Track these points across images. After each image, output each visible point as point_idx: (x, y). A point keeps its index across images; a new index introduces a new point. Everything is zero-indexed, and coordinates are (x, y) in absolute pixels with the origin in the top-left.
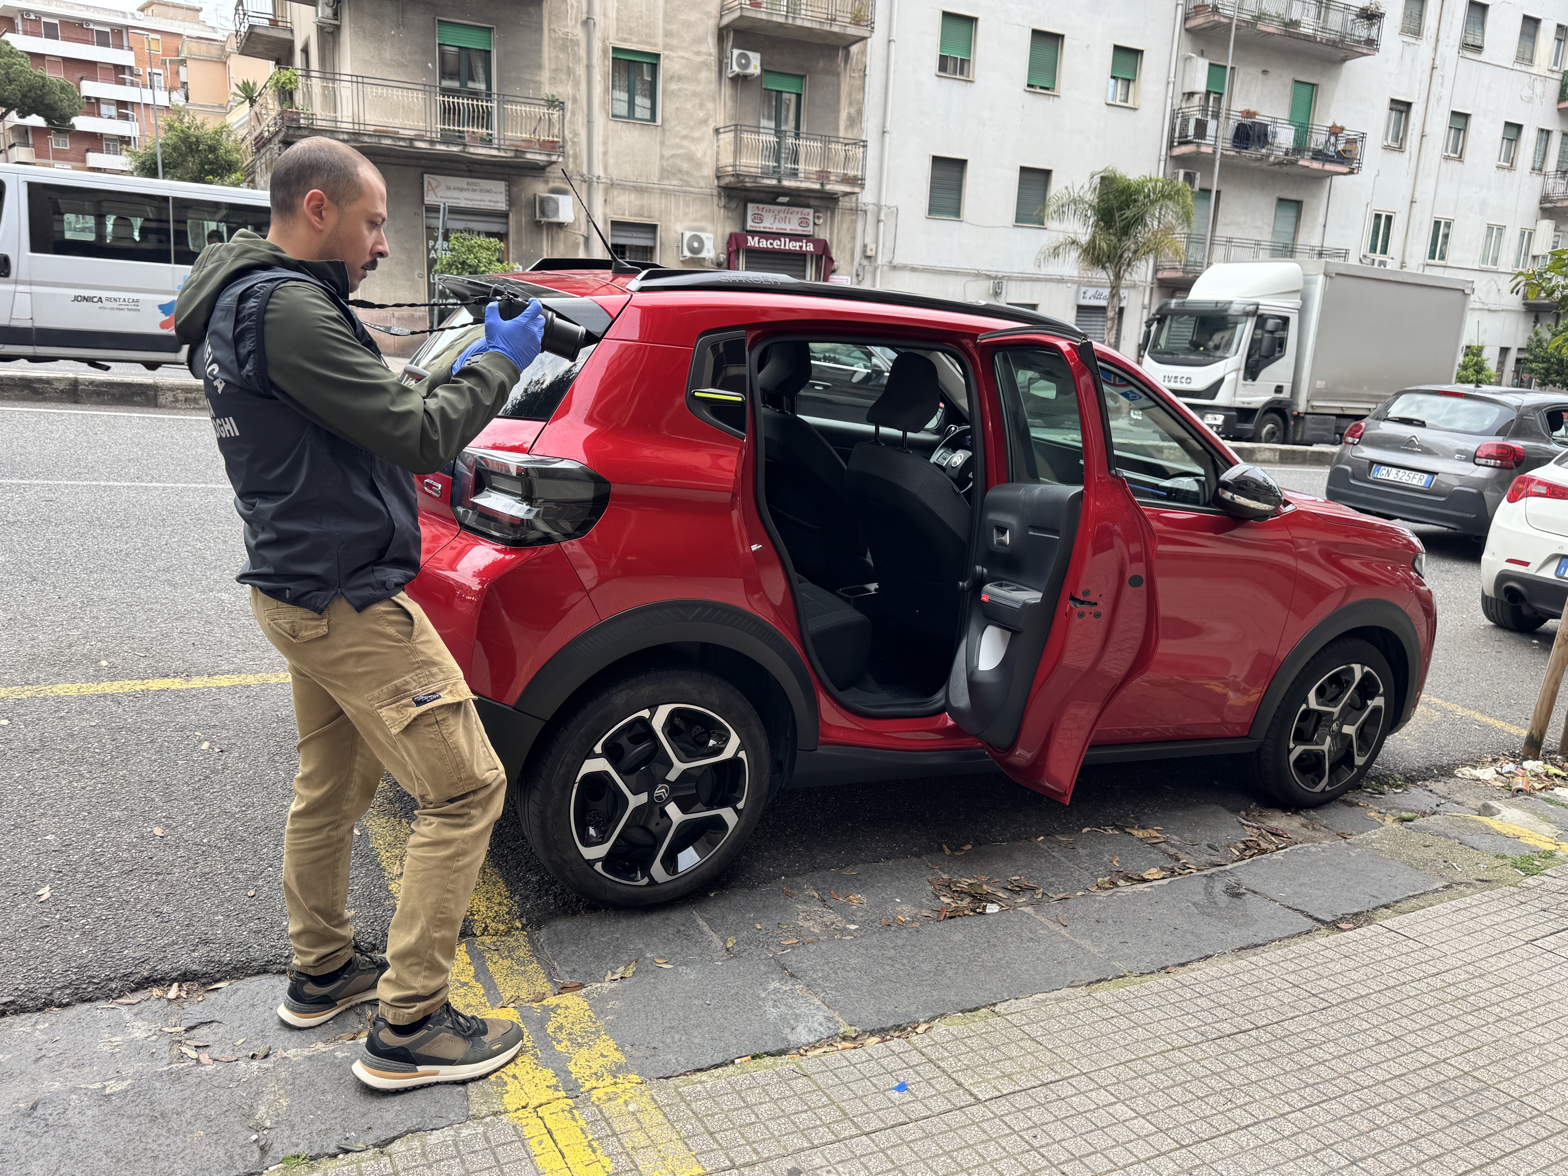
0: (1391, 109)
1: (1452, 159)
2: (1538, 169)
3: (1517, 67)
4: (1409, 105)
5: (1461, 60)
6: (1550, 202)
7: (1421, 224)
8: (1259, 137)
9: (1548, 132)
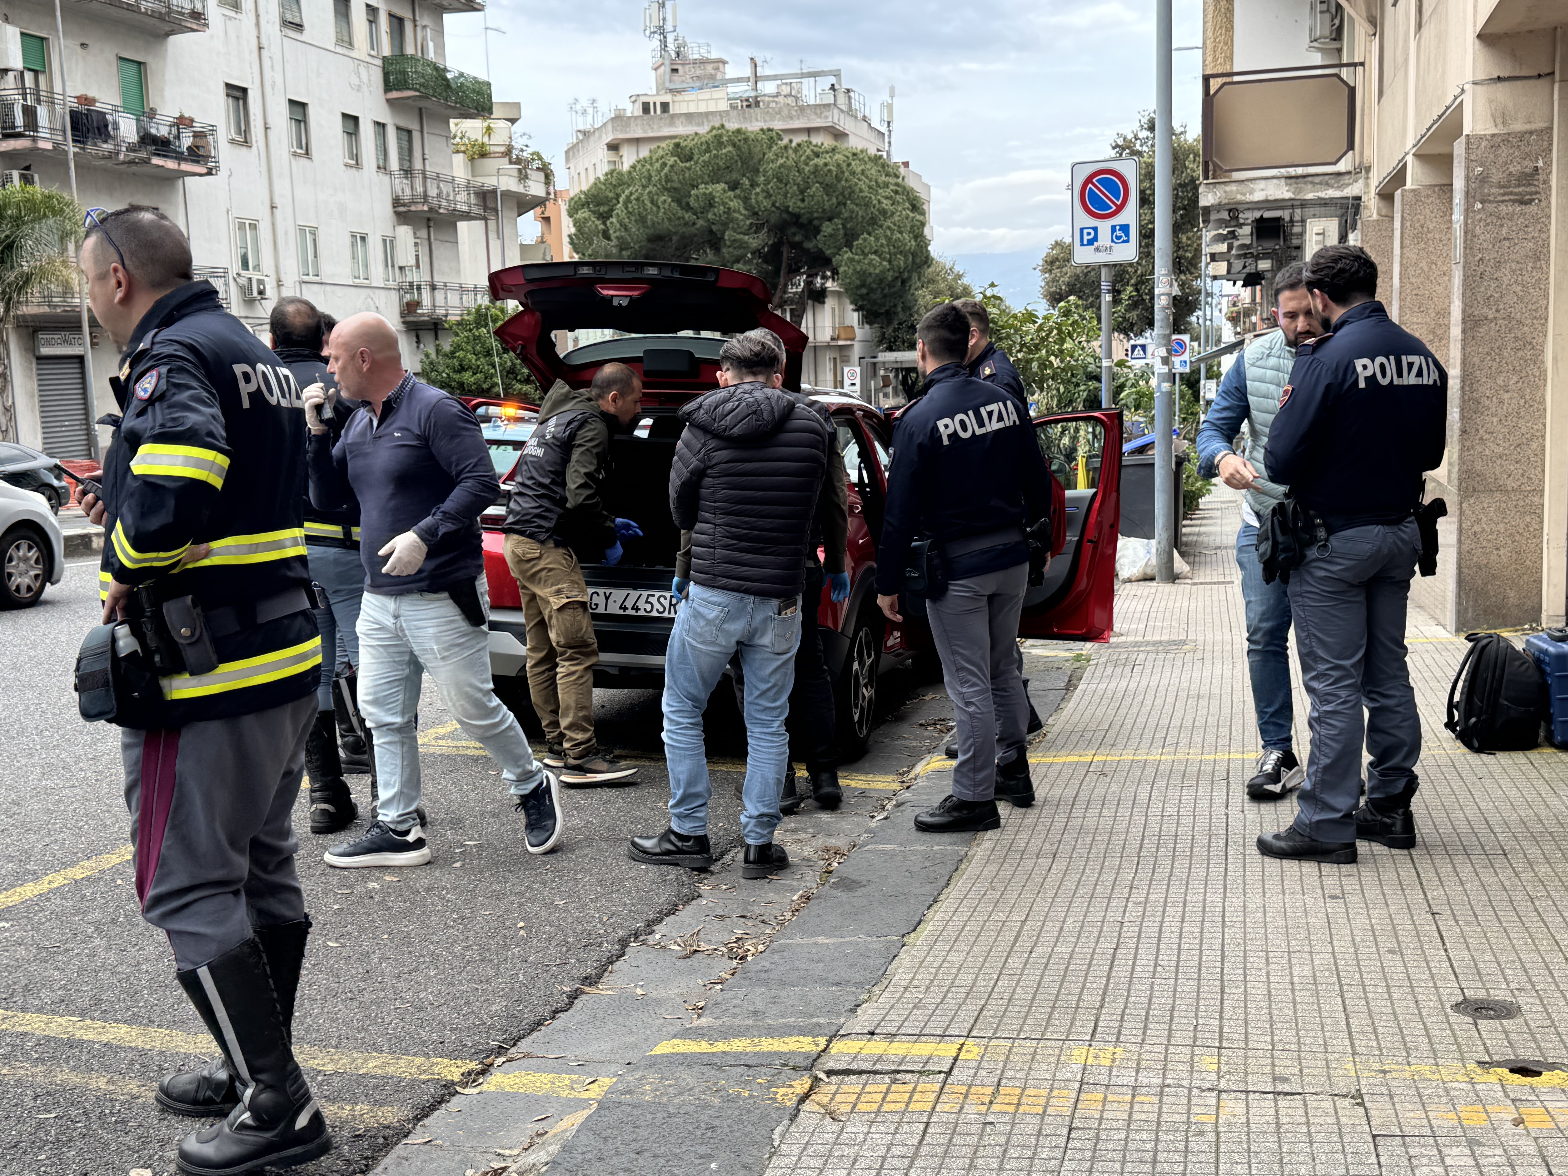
0: (228, 95)
1: (300, 155)
2: (383, 167)
3: (339, 50)
4: (244, 91)
5: (285, 39)
6: (404, 205)
7: (286, 233)
8: (99, 129)
9: (383, 126)
